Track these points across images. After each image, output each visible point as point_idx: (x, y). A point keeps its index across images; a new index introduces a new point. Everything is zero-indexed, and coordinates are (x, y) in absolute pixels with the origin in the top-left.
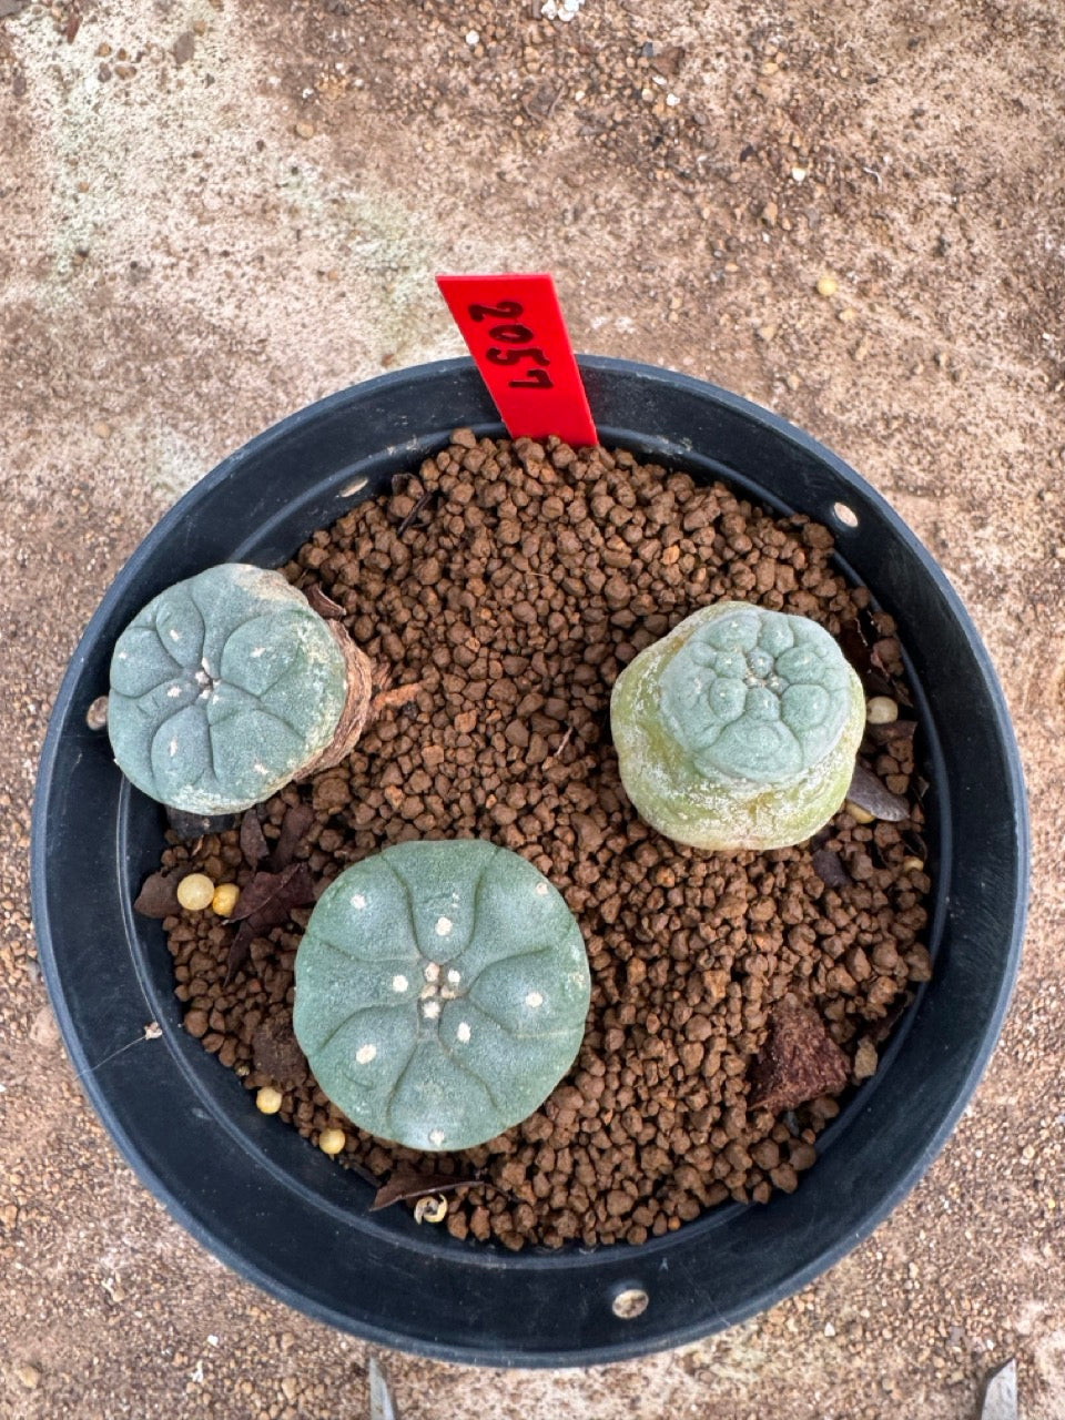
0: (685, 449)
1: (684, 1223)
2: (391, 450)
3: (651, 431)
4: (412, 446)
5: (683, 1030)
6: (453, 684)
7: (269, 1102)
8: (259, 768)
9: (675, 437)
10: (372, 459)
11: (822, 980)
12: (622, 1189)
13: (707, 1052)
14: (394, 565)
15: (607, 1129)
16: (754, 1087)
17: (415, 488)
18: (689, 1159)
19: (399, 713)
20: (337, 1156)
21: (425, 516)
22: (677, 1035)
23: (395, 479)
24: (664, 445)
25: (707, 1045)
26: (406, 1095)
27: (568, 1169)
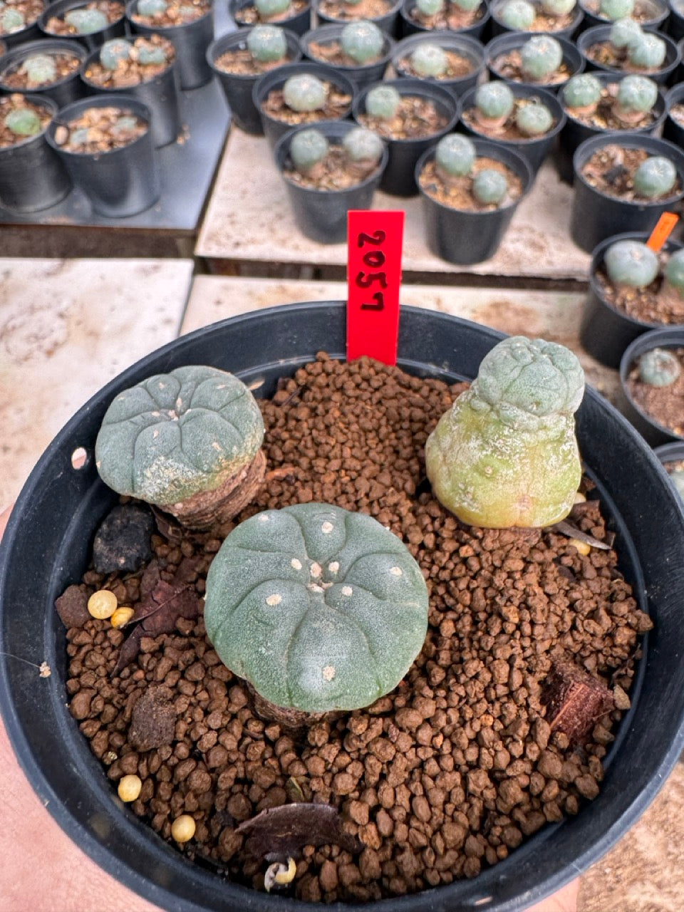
0: (444, 371)
1: (511, 851)
2: (282, 362)
3: (426, 361)
4: (294, 361)
5: (491, 652)
6: (320, 463)
7: (131, 789)
8: (215, 444)
9: (439, 364)
10: (270, 366)
11: (580, 628)
12: (454, 820)
13: (511, 667)
14: (277, 420)
15: (438, 757)
16: (548, 710)
17: (292, 385)
18: (510, 772)
19: (280, 481)
20: (185, 844)
21: (296, 400)
22: (487, 657)
23: (280, 380)
24: (433, 368)
25: (510, 661)
26: (305, 633)
27: (406, 803)
